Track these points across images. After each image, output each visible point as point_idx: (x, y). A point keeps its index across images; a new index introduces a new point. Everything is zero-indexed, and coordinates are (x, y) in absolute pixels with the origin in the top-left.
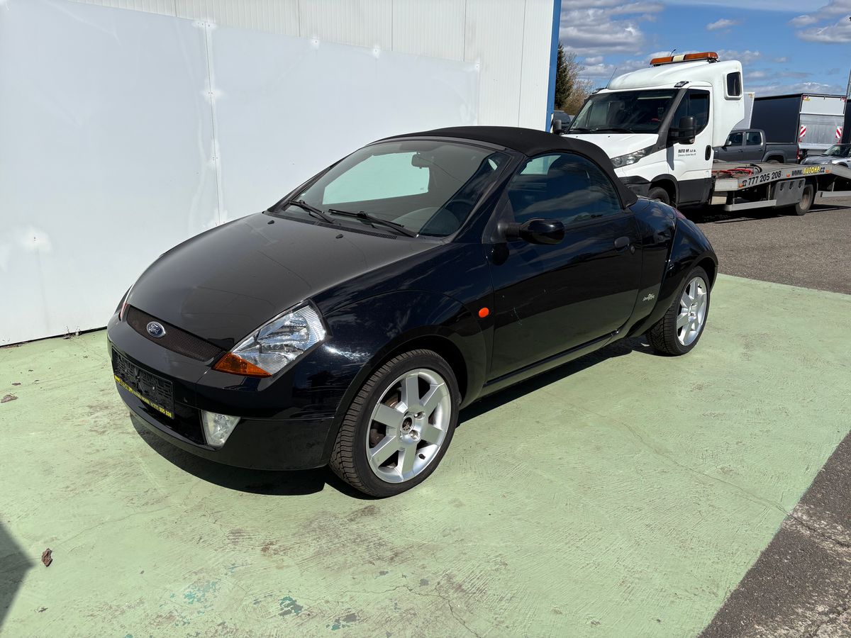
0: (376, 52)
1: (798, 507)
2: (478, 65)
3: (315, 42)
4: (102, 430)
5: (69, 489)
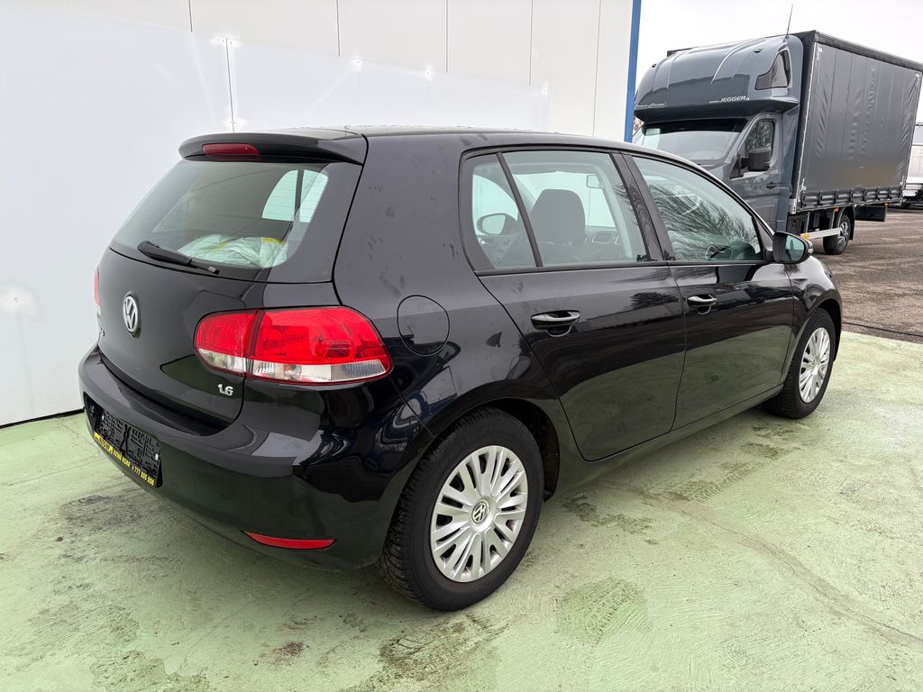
0: (429, 74)
2: (546, 90)
3: (357, 63)
4: (79, 555)
5: (24, 652)
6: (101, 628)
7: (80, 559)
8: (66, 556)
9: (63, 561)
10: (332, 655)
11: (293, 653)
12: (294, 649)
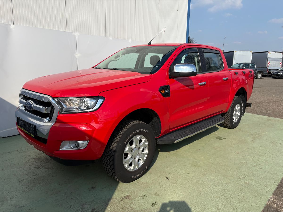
0: (130, 41)
1: (272, 196)
4: (38, 167)
5: (27, 188)
6: (46, 183)
7: (39, 168)
8: (34, 167)
9: (34, 168)
10: (103, 189)
11: (94, 189)
12: (93, 188)
